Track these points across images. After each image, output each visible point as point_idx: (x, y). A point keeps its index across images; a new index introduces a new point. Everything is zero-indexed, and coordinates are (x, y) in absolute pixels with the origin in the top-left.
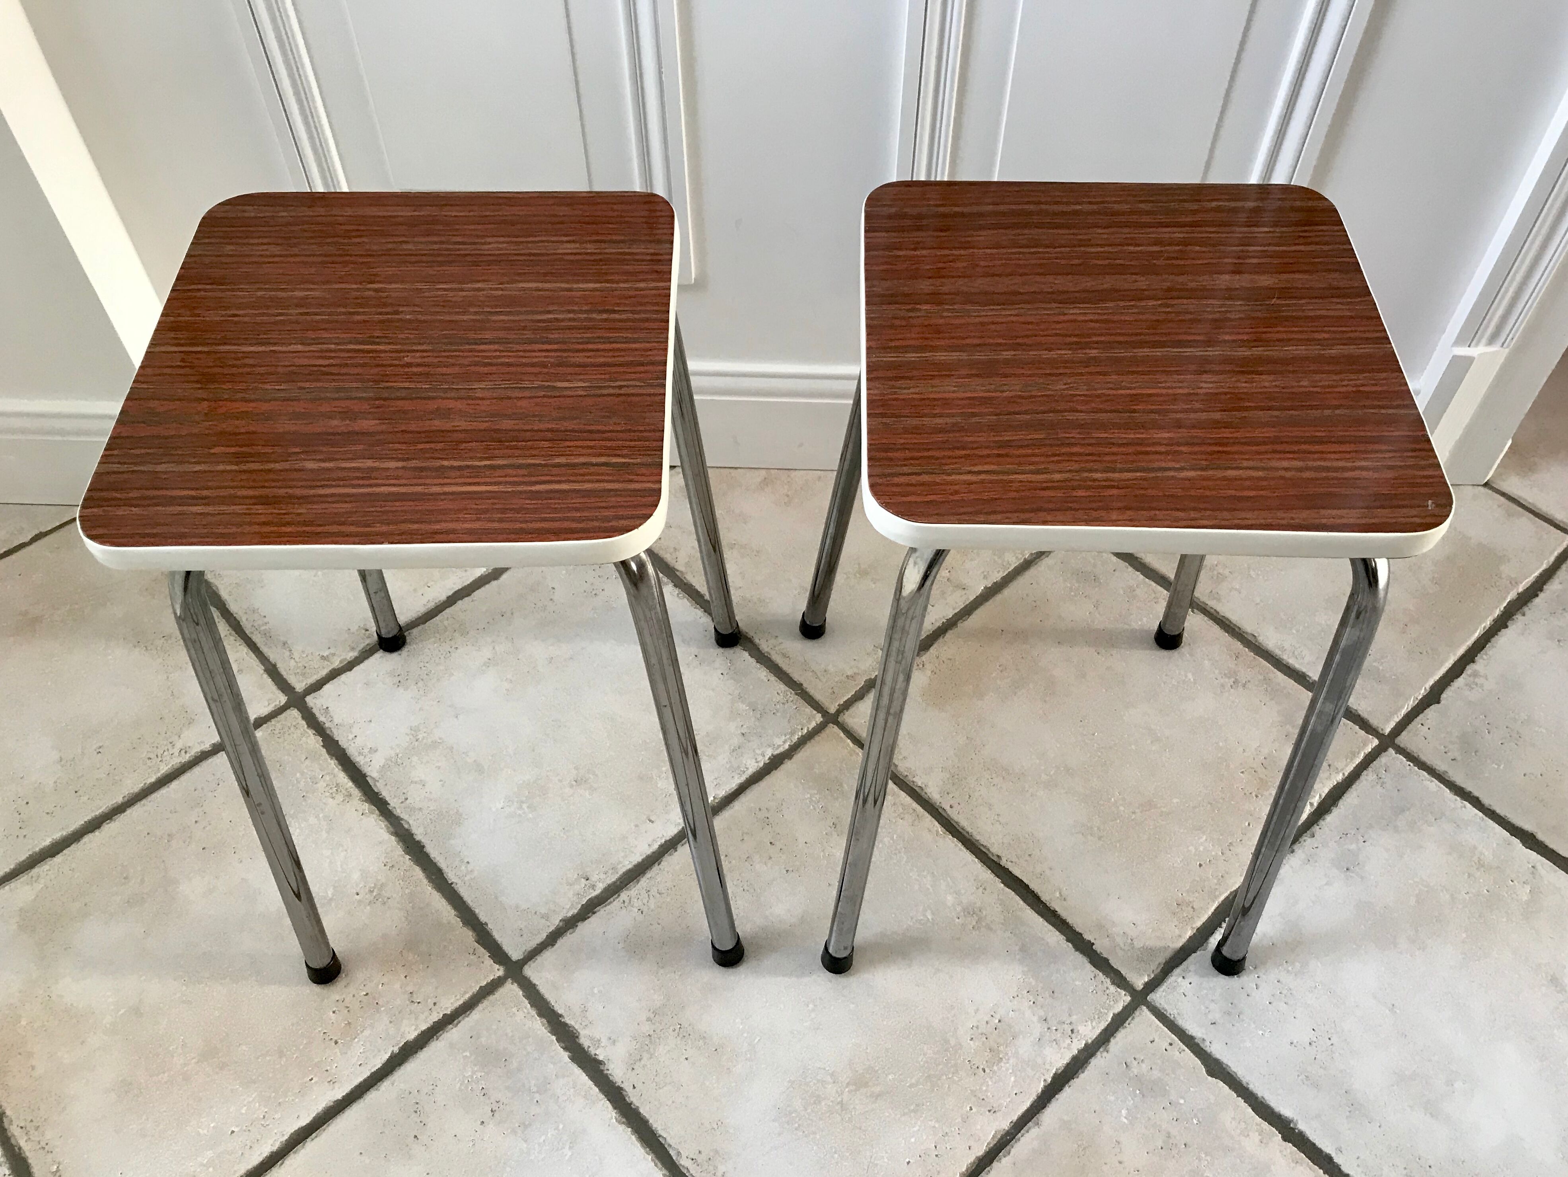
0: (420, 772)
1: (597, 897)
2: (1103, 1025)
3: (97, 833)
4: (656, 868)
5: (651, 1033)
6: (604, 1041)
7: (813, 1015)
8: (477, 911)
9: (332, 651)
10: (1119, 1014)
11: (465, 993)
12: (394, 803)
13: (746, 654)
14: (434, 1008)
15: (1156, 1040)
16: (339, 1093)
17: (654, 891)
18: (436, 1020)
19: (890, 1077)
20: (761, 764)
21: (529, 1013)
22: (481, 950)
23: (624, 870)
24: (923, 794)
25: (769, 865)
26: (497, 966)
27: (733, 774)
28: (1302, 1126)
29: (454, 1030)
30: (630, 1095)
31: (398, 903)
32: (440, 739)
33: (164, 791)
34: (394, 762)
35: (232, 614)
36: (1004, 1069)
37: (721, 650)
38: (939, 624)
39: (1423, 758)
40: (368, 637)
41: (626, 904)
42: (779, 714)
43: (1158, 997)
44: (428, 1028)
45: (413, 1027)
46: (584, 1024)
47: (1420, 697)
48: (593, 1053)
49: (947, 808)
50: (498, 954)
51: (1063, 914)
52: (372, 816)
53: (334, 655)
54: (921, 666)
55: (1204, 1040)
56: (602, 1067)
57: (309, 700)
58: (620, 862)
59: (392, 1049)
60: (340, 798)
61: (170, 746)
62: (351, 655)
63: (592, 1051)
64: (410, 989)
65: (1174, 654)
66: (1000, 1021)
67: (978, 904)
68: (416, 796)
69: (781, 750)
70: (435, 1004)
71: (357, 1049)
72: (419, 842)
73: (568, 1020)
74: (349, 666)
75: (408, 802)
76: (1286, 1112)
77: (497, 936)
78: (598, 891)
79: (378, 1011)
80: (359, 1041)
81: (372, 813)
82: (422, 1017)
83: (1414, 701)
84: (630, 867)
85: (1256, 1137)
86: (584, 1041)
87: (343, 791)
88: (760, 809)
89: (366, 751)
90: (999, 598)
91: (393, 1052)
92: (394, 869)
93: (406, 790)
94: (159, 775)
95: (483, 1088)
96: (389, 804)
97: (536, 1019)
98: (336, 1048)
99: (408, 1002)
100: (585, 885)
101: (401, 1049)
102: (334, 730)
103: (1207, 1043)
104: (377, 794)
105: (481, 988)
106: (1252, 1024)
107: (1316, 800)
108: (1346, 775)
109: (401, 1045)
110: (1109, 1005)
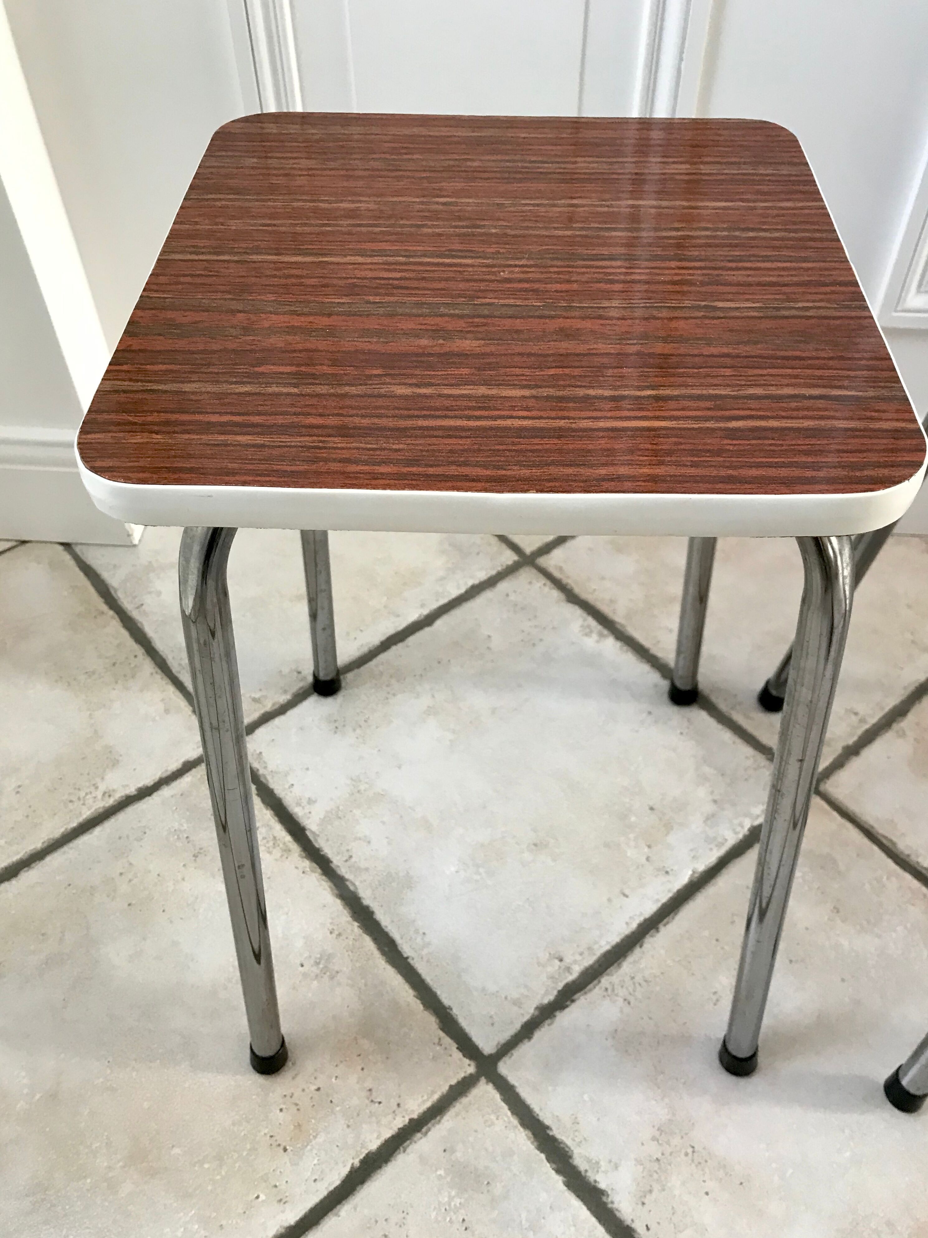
0: (364, 828)
1: (574, 982)
3: (14, 882)
4: (637, 951)
5: (659, 1155)
6: (604, 1165)
7: (852, 1145)
8: (439, 993)
9: (264, 693)
11: (433, 1092)
12: (337, 861)
13: (704, 714)
14: (398, 1111)
16: (291, 1216)
17: (639, 978)
18: (401, 1126)
20: (739, 835)
21: (509, 1122)
22: (447, 1041)
26: (467, 1061)
27: (709, 845)
29: (424, 1140)
30: (643, 1237)
31: (349, 978)
32: (383, 790)
33: (87, 837)
34: (335, 816)
40: (302, 680)
41: (609, 992)
42: (750, 780)
44: (393, 1137)
45: (375, 1135)
46: (577, 1140)
48: (592, 1180)
50: (467, 1045)
52: (313, 875)
53: (265, 697)
56: (604, 1199)
59: (351, 1161)
60: (277, 853)
61: (92, 789)
62: (284, 698)
63: (591, 1177)
64: (368, 1084)
68: (361, 854)
70: (399, 1105)
71: (311, 1159)
72: (367, 907)
73: (558, 1134)
74: (282, 710)
75: (353, 860)
77: (464, 1023)
78: (574, 976)
79: (333, 1112)
80: (311, 1150)
81: (312, 871)
82: (385, 1121)
84: (608, 947)
86: (579, 1162)
87: (281, 845)
89: (304, 802)
91: (353, 1164)
92: (341, 938)
93: (350, 848)
94: (81, 819)
95: (464, 1220)
96: (332, 862)
97: (519, 1130)
98: (286, 1158)
99: (367, 1101)
100: (560, 967)
101: (362, 1162)
102: (269, 778)
104: (318, 850)
105: (451, 1087)
109: (362, 1157)
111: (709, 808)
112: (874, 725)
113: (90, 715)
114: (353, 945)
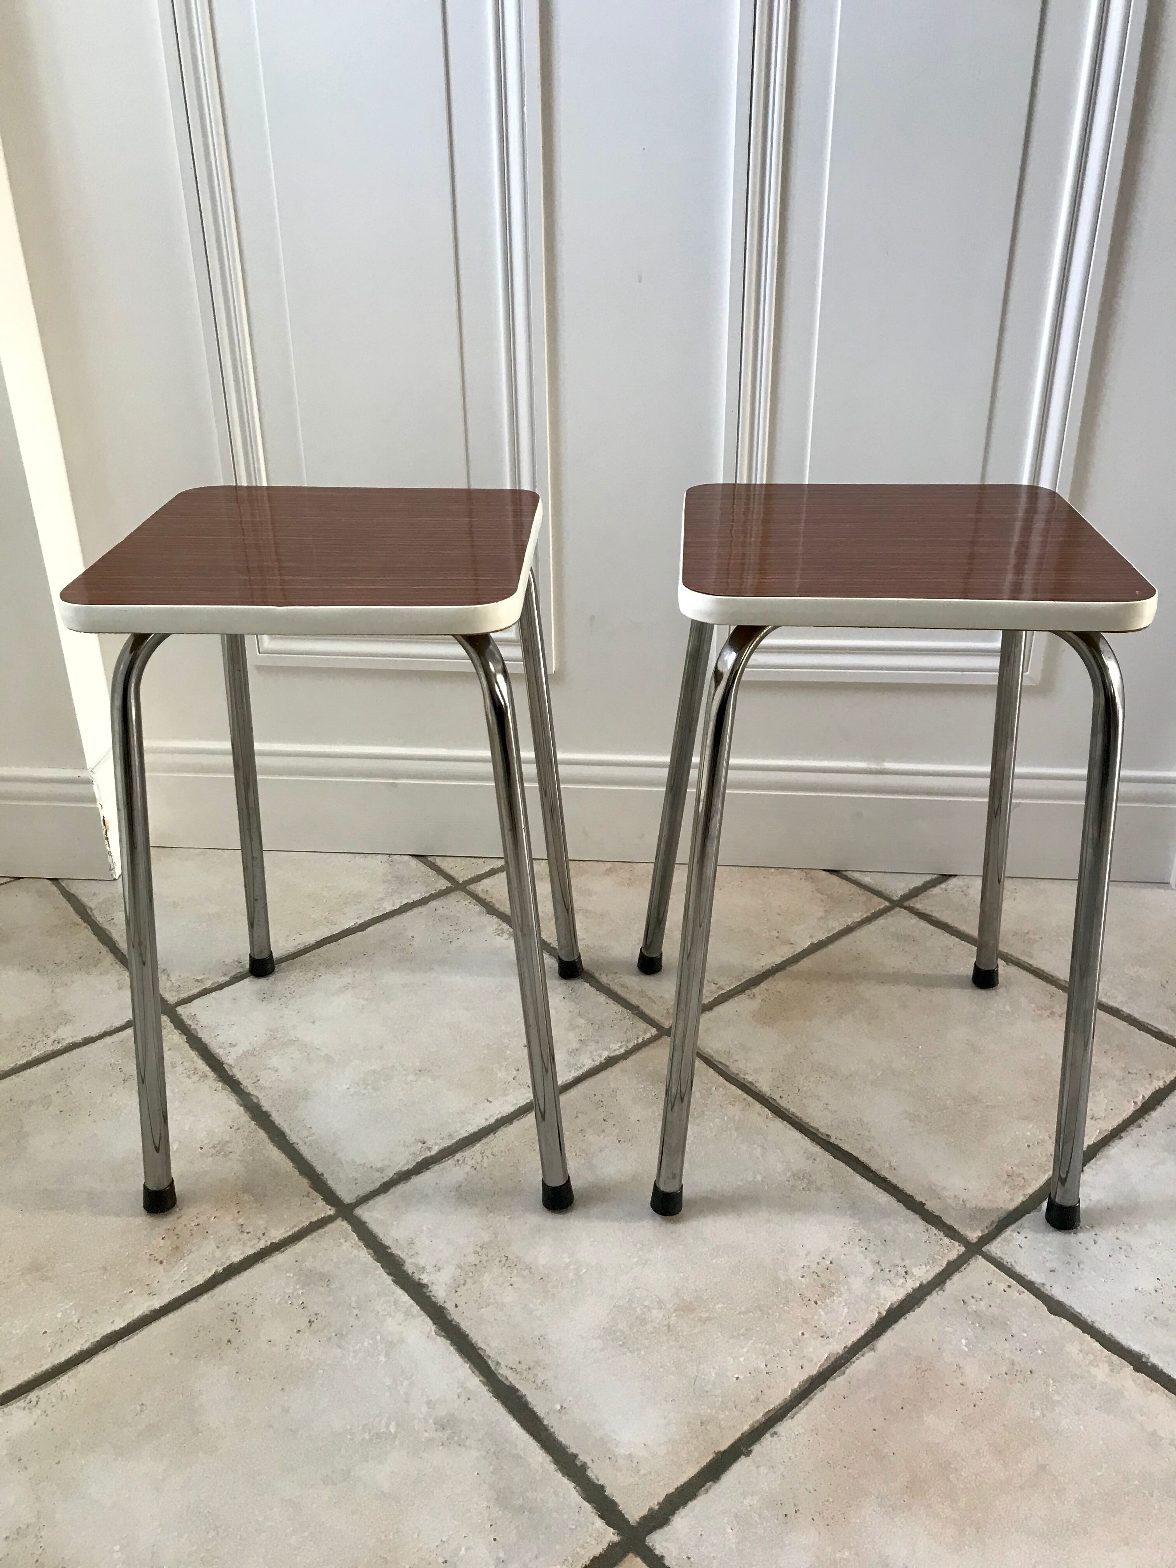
0: (275, 1061)
1: (431, 1157)
2: (938, 1269)
4: (491, 1137)
5: (477, 1262)
6: (429, 1268)
7: (640, 1253)
8: (314, 1164)
9: (206, 976)
10: (954, 1261)
11: (295, 1226)
12: (247, 1084)
13: (587, 985)
14: (263, 1238)
15: (994, 1282)
16: (157, 1303)
17: (488, 1153)
18: (263, 1246)
19: (720, 1306)
20: (597, 1063)
21: (356, 1244)
22: (315, 1194)
23: (460, 1137)
24: (753, 1088)
25: (603, 1137)
26: (329, 1207)
27: (570, 1069)
28: (1154, 1360)
29: (279, 1256)
30: (451, 1312)
31: (240, 1156)
32: (296, 1038)
33: (32, 1070)
34: (250, 1054)
35: (120, 951)
36: (836, 1302)
37: (564, 981)
38: (768, 967)
40: (242, 967)
41: (460, 1162)
42: (615, 1027)
43: (995, 1248)
44: (255, 1254)
45: (239, 1253)
46: (410, 1254)
48: (417, 1278)
49: (777, 1097)
50: (330, 1197)
51: (894, 1180)
52: (224, 1092)
53: (208, 978)
54: (752, 996)
55: (1044, 1284)
56: (425, 1290)
57: (180, 1010)
58: (457, 1131)
59: (216, 1268)
60: (195, 1078)
61: (45, 1038)
62: (223, 979)
63: (416, 1276)
64: (241, 1221)
65: (991, 993)
66: (831, 1263)
67: (808, 1171)
68: (267, 1079)
69: (617, 1053)
70: (264, 1234)
71: (182, 1268)
72: (266, 1112)
73: (395, 1250)
74: (221, 987)
75: (260, 1082)
76: (1136, 1347)
77: (331, 1183)
78: (433, 1153)
79: (207, 1239)
80: (183, 1262)
81: (223, 1090)
82: (249, 1244)
84: (466, 1135)
85: (1106, 1368)
86: (409, 1268)
87: (200, 1073)
88: (595, 1095)
89: (226, 1045)
90: (825, 950)
91: (216, 1271)
92: (239, 1131)
93: (258, 1075)
94: (30, 1058)
95: (303, 1303)
96: (241, 1084)
97: (363, 1249)
98: (161, 1268)
99: (238, 1232)
100: (422, 1148)
101: (224, 1269)
102: (198, 1030)
103: (1048, 1287)
104: (232, 1076)
105: (311, 1223)
106: (1093, 1273)
107: (1140, 1100)
108: (1168, 1082)
109: (225, 1266)
110: (943, 1253)
111: (575, 1045)
112: (731, 990)
113: (53, 991)
114: (248, 1136)
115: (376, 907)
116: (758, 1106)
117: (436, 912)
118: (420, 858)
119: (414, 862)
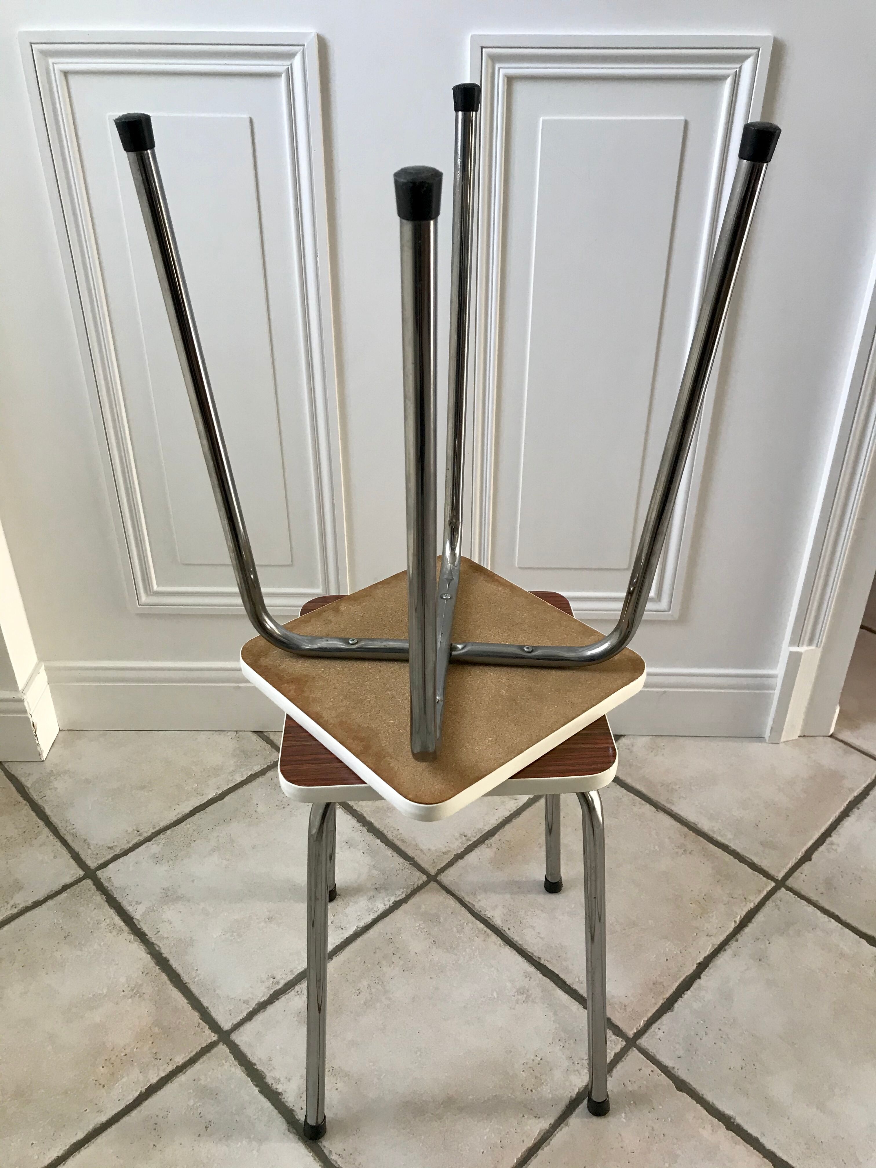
0: (168, 916)
1: (280, 989)
2: (608, 1060)
6: (282, 1080)
8: (202, 1000)
9: (116, 844)
10: (619, 1053)
11: (192, 1052)
12: (151, 935)
14: (170, 1062)
15: (643, 1069)
16: (103, 1119)
18: (171, 1070)
20: (387, 907)
21: (233, 1063)
22: (204, 1024)
23: (298, 972)
24: (491, 922)
25: (392, 967)
26: (213, 1034)
27: (370, 913)
28: (739, 1120)
29: (183, 1076)
30: (299, 1114)
31: (150, 996)
32: (182, 895)
34: (152, 910)
35: (52, 824)
36: (544, 1089)
39: (803, 893)
41: (299, 993)
42: (399, 876)
43: (644, 1041)
44: (166, 1075)
45: (155, 1076)
46: (269, 1069)
47: (800, 857)
48: (274, 1088)
49: (506, 929)
50: (214, 1026)
52: (136, 943)
53: (116, 846)
54: (489, 845)
55: (673, 1068)
56: (280, 1097)
57: (99, 873)
58: (296, 968)
59: (141, 1089)
60: (115, 933)
61: (5, 904)
62: (128, 846)
63: (274, 1087)
64: (154, 1051)
66: (541, 1059)
67: (527, 987)
68: (165, 930)
69: (401, 897)
70: (171, 1060)
71: (118, 1090)
72: (165, 958)
73: (259, 1067)
74: (126, 853)
75: (159, 933)
76: (729, 1112)
77: (214, 1015)
78: (280, 986)
79: (132, 1065)
80: (118, 1085)
81: (135, 941)
82: (161, 1068)
83: (795, 860)
85: (709, 1129)
86: (269, 1080)
87: (118, 928)
88: (387, 934)
89: (134, 903)
91: (141, 1091)
92: (148, 975)
93: (158, 927)
95: (200, 1113)
96: (147, 935)
97: (238, 1067)
98: (103, 1091)
99: (153, 1059)
100: (273, 982)
101: (146, 1089)
102: (114, 891)
103: (676, 1070)
104: (140, 929)
105: (202, 1048)
106: (704, 1057)
107: (738, 919)
108: (756, 903)
109: (147, 1087)
110: (612, 1047)
111: (372, 892)
112: (475, 841)
113: (7, 862)
114: (155, 978)
115: (231, 778)
116: (494, 937)
117: (272, 781)
118: (259, 733)
119: (254, 737)
